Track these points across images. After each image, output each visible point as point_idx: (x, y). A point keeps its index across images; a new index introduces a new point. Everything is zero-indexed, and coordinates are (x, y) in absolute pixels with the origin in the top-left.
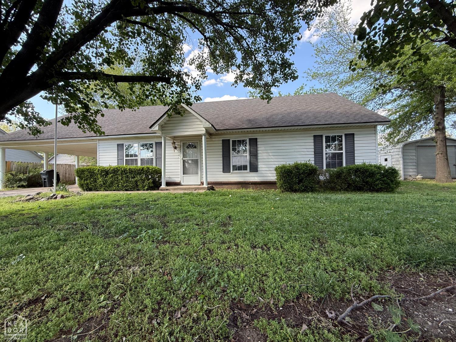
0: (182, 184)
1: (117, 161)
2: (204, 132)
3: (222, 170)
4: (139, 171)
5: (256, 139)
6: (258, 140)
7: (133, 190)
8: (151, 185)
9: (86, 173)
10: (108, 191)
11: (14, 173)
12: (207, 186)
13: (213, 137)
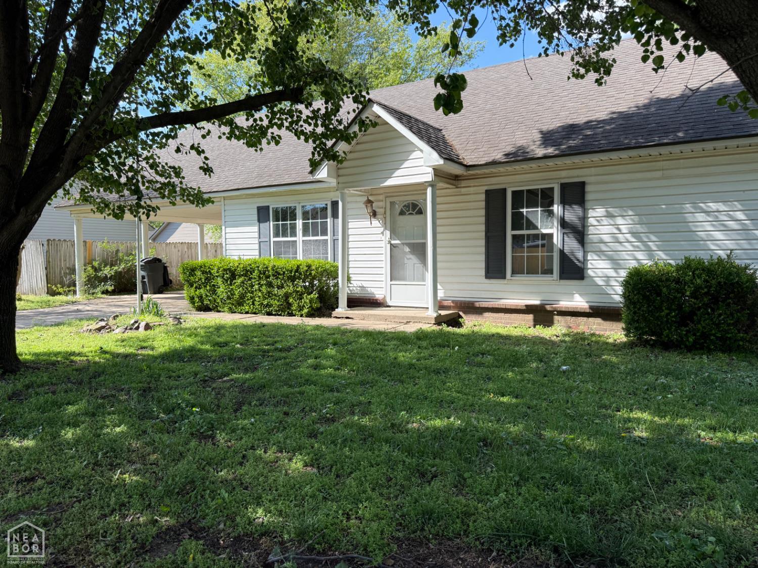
0: (390, 303)
1: (257, 247)
2: (429, 178)
3: (483, 273)
4: (291, 272)
5: (583, 184)
6: (588, 188)
7: (280, 315)
8: (315, 306)
9: (198, 273)
10: (235, 312)
11: (96, 264)
12: (435, 315)
13: (464, 183)
